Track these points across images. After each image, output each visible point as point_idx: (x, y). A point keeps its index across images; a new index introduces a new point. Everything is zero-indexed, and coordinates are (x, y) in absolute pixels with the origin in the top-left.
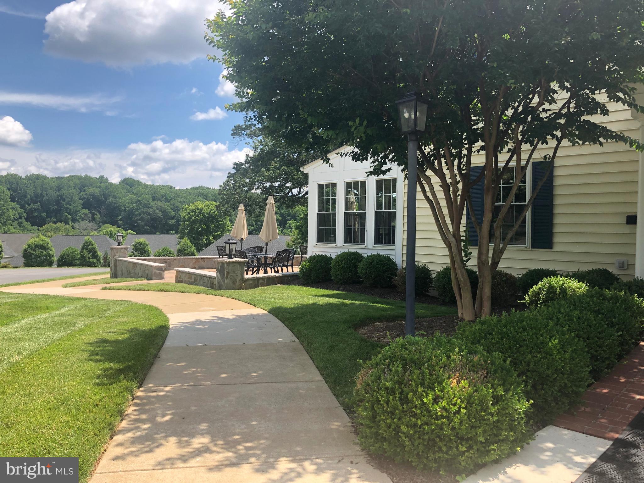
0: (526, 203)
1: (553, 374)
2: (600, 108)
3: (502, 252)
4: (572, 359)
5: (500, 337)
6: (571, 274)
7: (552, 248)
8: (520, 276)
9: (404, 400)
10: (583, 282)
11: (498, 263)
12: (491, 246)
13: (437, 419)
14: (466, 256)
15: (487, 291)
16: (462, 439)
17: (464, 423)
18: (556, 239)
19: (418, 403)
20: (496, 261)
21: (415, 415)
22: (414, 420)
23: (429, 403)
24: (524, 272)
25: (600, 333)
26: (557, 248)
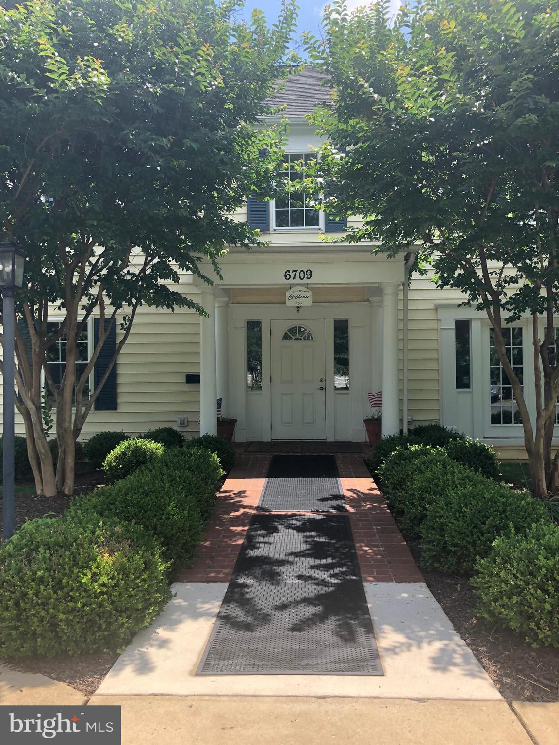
0: (88, 362)
1: (176, 533)
2: (173, 275)
3: (84, 417)
4: (190, 515)
5: (124, 505)
6: (143, 435)
7: (116, 410)
8: (87, 442)
9: (59, 586)
10: (158, 443)
11: (80, 430)
12: (74, 410)
13: (96, 597)
14: (47, 424)
15: (70, 461)
16: (121, 611)
17: (123, 594)
18: (121, 400)
19: (75, 585)
20: (79, 427)
21: (72, 599)
22: (71, 604)
23: (89, 582)
24: (90, 437)
25: (198, 488)
26: (122, 409)
